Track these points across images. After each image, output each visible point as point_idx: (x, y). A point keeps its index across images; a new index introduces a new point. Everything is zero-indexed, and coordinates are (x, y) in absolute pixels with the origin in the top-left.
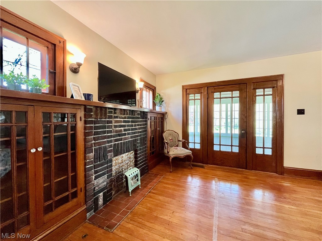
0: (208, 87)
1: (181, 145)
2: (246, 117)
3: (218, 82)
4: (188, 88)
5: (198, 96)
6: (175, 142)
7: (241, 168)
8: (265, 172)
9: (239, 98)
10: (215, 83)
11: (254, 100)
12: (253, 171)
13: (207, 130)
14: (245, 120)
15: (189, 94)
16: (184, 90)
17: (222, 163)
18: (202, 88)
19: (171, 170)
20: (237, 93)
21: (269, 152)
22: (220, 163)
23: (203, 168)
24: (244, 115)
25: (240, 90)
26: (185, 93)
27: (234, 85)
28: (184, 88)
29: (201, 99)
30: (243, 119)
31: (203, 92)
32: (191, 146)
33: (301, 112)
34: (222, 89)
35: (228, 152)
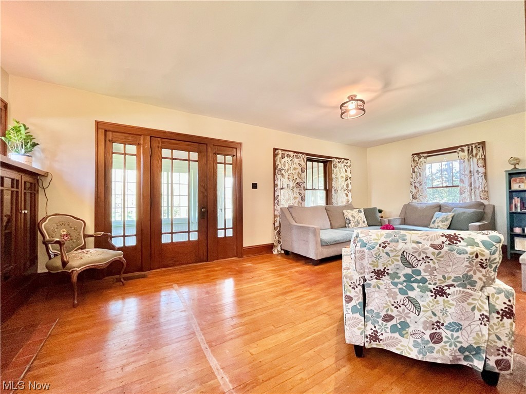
0: (151, 137)
1: (93, 245)
2: (206, 190)
3: (169, 132)
4: (111, 129)
5: (132, 149)
6: (78, 239)
7: (201, 262)
8: (227, 259)
9: (197, 163)
10: (164, 132)
11: (215, 168)
12: (215, 261)
13: (149, 209)
14: (205, 194)
15: (112, 142)
16: (100, 131)
17: (175, 261)
18: (141, 135)
19: (76, 302)
20: (194, 156)
21: (230, 233)
22: (171, 262)
23: (145, 277)
24: (204, 187)
25: (199, 152)
26: (102, 138)
27: (192, 144)
28: (99, 126)
29: (138, 155)
30: (203, 193)
31: (142, 142)
32: (117, 242)
33: (255, 186)
34: (175, 146)
35: (184, 243)
